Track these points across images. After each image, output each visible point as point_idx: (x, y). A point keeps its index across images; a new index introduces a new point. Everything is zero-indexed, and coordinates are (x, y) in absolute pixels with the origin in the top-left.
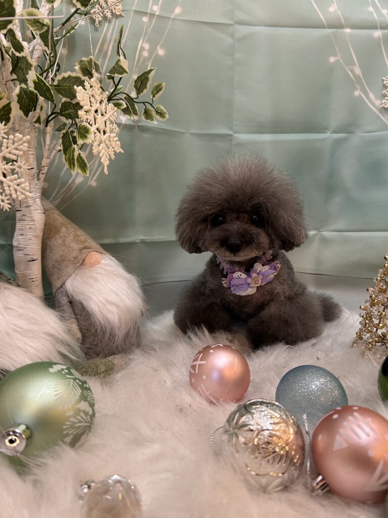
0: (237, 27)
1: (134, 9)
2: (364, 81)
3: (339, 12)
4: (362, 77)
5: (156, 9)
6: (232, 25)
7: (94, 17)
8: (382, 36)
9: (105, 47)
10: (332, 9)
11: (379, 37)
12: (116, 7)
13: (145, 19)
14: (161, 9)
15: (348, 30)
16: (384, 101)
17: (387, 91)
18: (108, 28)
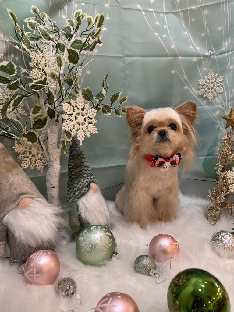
0: (126, 58)
3: (176, 49)
4: (188, 80)
8: (197, 60)
10: (173, 47)
15: (180, 58)
16: (199, 92)
17: (201, 87)
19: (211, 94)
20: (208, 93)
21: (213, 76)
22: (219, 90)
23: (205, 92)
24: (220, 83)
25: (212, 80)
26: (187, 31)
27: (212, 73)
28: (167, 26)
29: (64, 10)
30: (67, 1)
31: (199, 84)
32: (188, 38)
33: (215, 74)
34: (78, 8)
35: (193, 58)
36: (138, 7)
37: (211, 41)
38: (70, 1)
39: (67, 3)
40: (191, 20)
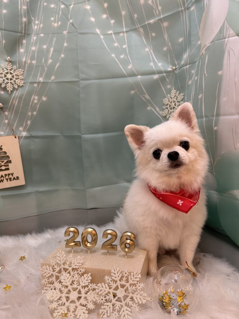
0: (81, 81)
1: (30, 81)
2: (152, 102)
3: (133, 68)
4: (150, 100)
5: (41, 80)
6: (79, 81)
7: (8, 90)
8: (159, 77)
9: (14, 102)
10: (130, 67)
11: (157, 78)
12: (20, 83)
13: (35, 85)
14: (44, 79)
15: (139, 77)
16: (163, 112)
17: (165, 107)
18: (16, 93)
20: (171, 114)
21: (175, 94)
23: (168, 112)
24: (180, 102)
26: (148, 46)
27: (175, 90)
28: (127, 46)
29: (22, 44)
30: (26, 35)
31: (164, 103)
32: (149, 55)
33: (177, 92)
34: (36, 40)
35: (154, 75)
36: (96, 31)
37: (173, 55)
38: (29, 34)
39: (26, 37)
40: (151, 35)
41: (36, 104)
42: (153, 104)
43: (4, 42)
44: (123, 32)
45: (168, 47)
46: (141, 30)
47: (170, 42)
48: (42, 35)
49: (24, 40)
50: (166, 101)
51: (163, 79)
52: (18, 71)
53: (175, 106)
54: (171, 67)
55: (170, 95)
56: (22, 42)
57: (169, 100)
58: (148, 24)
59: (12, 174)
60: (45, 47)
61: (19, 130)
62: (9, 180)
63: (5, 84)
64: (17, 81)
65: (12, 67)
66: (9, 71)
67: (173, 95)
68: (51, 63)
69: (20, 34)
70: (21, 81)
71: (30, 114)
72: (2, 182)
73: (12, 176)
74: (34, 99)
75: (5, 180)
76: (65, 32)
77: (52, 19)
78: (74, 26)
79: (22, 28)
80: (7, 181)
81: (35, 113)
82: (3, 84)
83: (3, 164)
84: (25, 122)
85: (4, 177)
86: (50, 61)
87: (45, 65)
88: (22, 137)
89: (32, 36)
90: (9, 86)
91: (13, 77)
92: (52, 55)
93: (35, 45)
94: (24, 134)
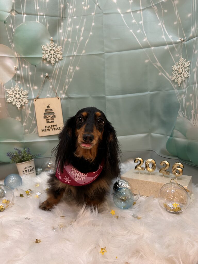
0: (106, 54)
1: (67, 55)
3: (148, 41)
4: (161, 67)
5: (75, 53)
6: (104, 54)
7: (52, 63)
9: (56, 71)
10: (145, 40)
11: (168, 49)
12: (60, 57)
13: (71, 58)
14: (77, 53)
15: (153, 48)
16: (172, 77)
17: (173, 73)
18: (57, 65)
19: (180, 79)
20: (178, 78)
21: (183, 61)
22: (186, 74)
23: (176, 77)
24: (187, 68)
25: (181, 65)
26: (161, 22)
27: (182, 59)
28: (142, 21)
29: (61, 26)
30: (63, 18)
31: (173, 70)
32: (161, 29)
33: (184, 60)
34: (71, 22)
35: (166, 46)
36: (118, 11)
37: (182, 28)
38: (66, 18)
39: (63, 20)
40: (164, 11)
41: (72, 73)
42: (164, 70)
43: (48, 25)
44: (140, 10)
45: (178, 21)
46: (155, 7)
47: (180, 17)
48: (75, 17)
49: (62, 22)
50: (175, 68)
51: (172, 49)
52: (58, 47)
53: (182, 72)
54: (180, 39)
55: (179, 62)
56: (61, 24)
57: (177, 67)
58: (161, 2)
59: (56, 126)
60: (77, 27)
61: (60, 93)
62: (54, 129)
63: (50, 58)
64: (58, 55)
65: (54, 45)
66: (52, 48)
67: (181, 62)
68: (82, 40)
69: (59, 18)
70: (61, 55)
71: (67, 80)
72: (49, 131)
73: (56, 127)
74: (70, 69)
75: (51, 130)
76: (93, 14)
77: (83, 3)
78: (100, 8)
79: (60, 13)
80: (53, 130)
81: (71, 80)
82: (48, 59)
83: (50, 118)
84: (64, 86)
85: (50, 127)
86: (82, 38)
87: (77, 41)
88: (62, 98)
89: (68, 19)
90: (53, 60)
91: (55, 52)
92: (83, 33)
93: (71, 26)
94: (64, 96)
